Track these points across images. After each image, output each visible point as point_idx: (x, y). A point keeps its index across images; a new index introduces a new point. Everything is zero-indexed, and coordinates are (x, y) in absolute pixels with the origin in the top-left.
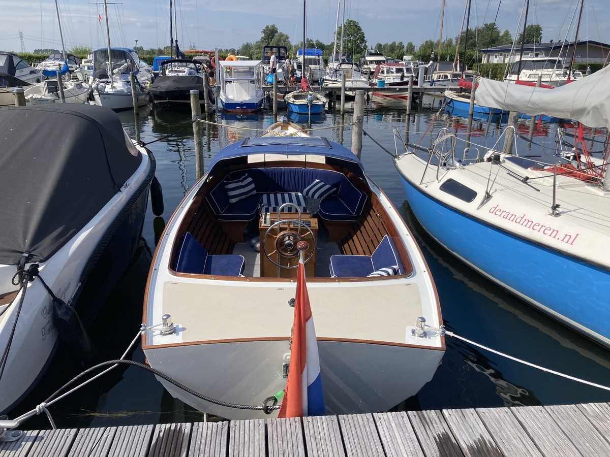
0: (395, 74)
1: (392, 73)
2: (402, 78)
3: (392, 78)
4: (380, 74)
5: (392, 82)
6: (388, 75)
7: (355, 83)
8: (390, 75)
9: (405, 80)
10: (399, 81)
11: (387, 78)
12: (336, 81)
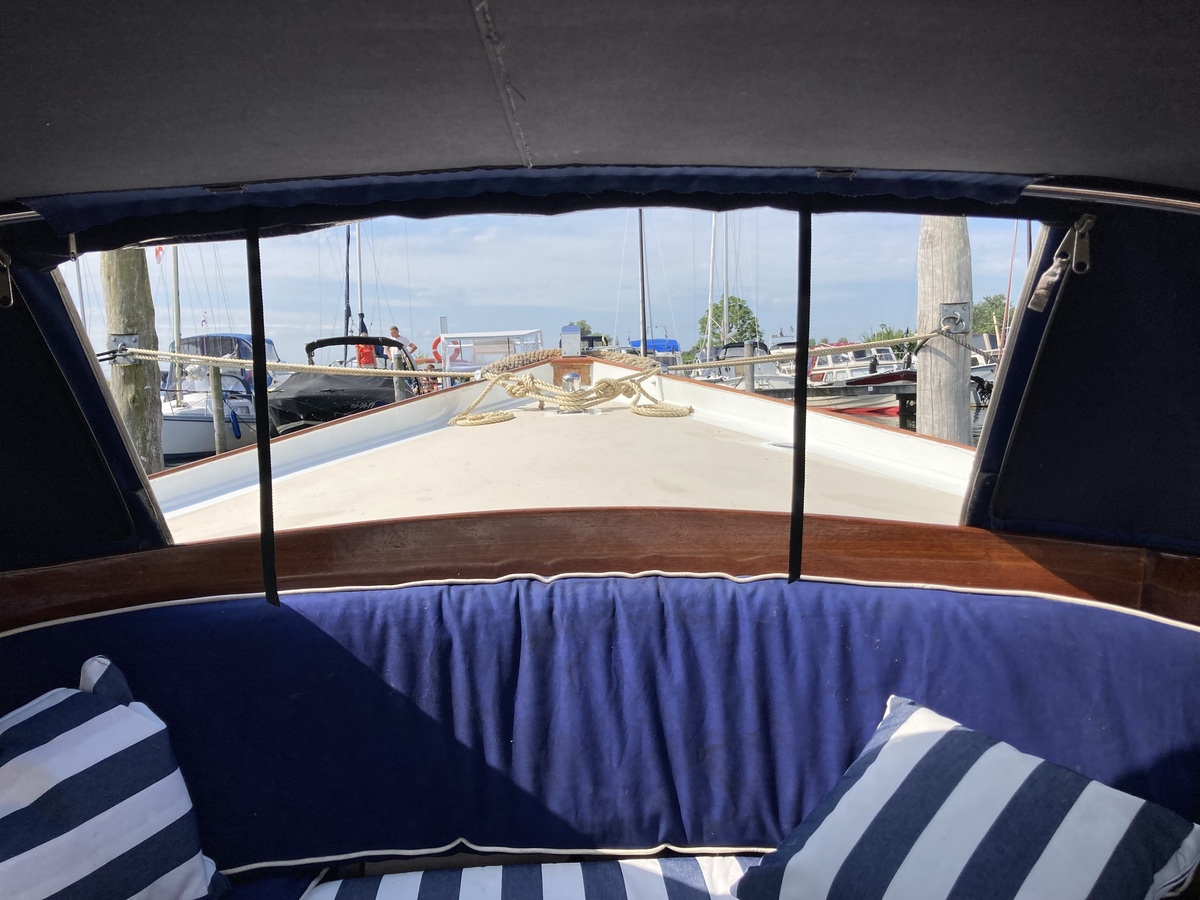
0: (853, 363)
1: (845, 359)
2: (873, 368)
3: (848, 370)
4: (816, 367)
5: (850, 378)
6: (836, 366)
7: (765, 383)
8: (844, 364)
9: (880, 371)
10: (867, 374)
11: (834, 371)
12: (721, 380)
